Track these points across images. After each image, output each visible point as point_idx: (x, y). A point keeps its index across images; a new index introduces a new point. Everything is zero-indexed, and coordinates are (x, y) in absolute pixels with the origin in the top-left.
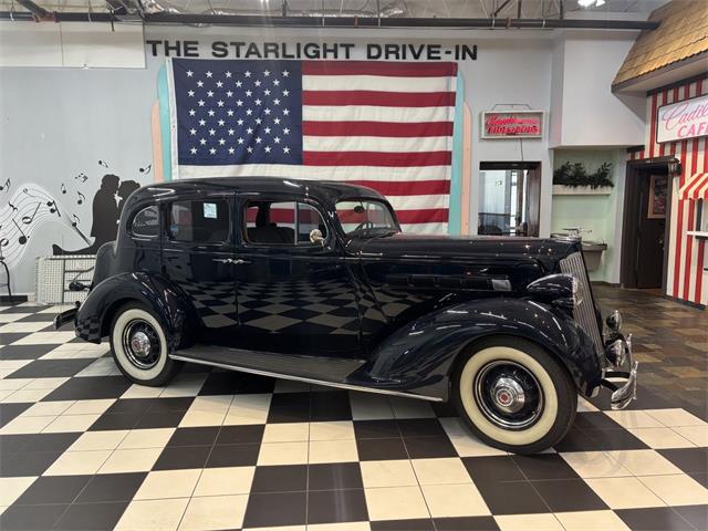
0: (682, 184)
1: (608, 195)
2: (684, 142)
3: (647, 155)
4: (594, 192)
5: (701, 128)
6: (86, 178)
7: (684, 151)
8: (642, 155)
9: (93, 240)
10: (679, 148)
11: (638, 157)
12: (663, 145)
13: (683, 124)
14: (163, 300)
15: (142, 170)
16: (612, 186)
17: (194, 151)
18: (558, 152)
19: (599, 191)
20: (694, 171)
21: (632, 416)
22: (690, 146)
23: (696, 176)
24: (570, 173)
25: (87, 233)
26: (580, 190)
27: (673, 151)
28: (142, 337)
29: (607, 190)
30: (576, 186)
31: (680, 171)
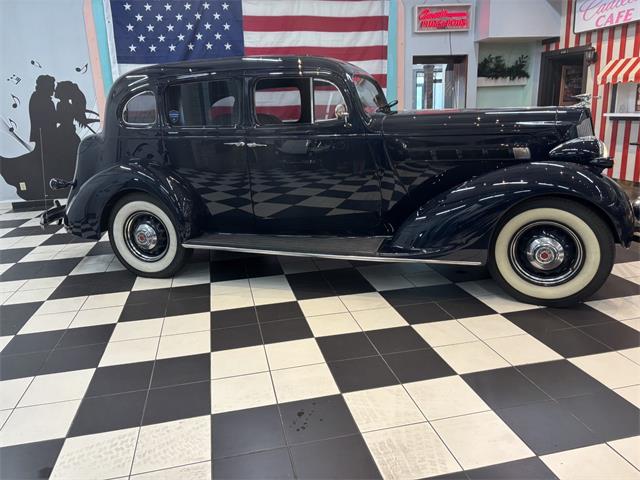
0: (597, 72)
1: (523, 86)
2: (600, 31)
3: (562, 46)
4: (512, 83)
5: (619, 16)
6: (19, 80)
7: (600, 40)
8: (557, 46)
9: (33, 145)
10: (594, 37)
11: (553, 48)
12: (578, 36)
13: (601, 14)
14: (168, 188)
15: (78, 70)
16: (528, 77)
17: (133, 48)
18: (482, 45)
19: (518, 82)
20: (609, 58)
21: (626, 268)
22: (606, 35)
23: (611, 63)
24: (492, 66)
25: (26, 138)
26: (500, 82)
27: (589, 40)
28: (146, 228)
29: (523, 81)
30: (497, 78)
31: (596, 59)
